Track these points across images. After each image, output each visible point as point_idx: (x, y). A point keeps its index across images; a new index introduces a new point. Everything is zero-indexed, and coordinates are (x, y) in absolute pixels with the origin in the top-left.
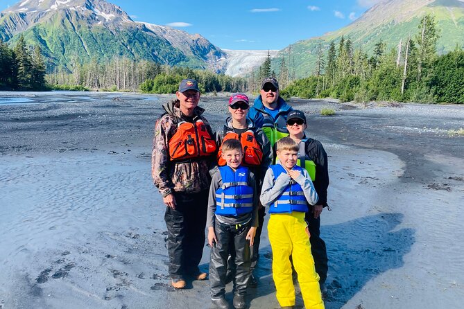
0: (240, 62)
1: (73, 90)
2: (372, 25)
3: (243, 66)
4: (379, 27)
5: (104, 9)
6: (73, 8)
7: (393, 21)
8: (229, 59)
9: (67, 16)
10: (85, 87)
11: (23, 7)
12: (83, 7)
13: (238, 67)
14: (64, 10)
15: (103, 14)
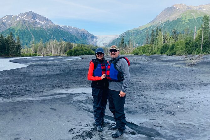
0: (102, 40)
1: (33, 56)
2: (160, 22)
3: (104, 42)
4: (163, 23)
5: (41, 19)
6: (27, 20)
7: (169, 20)
8: (97, 40)
9: (24, 23)
10: (38, 54)
11: (4, 20)
12: (31, 19)
13: (102, 43)
14: (23, 20)
15: (41, 22)
